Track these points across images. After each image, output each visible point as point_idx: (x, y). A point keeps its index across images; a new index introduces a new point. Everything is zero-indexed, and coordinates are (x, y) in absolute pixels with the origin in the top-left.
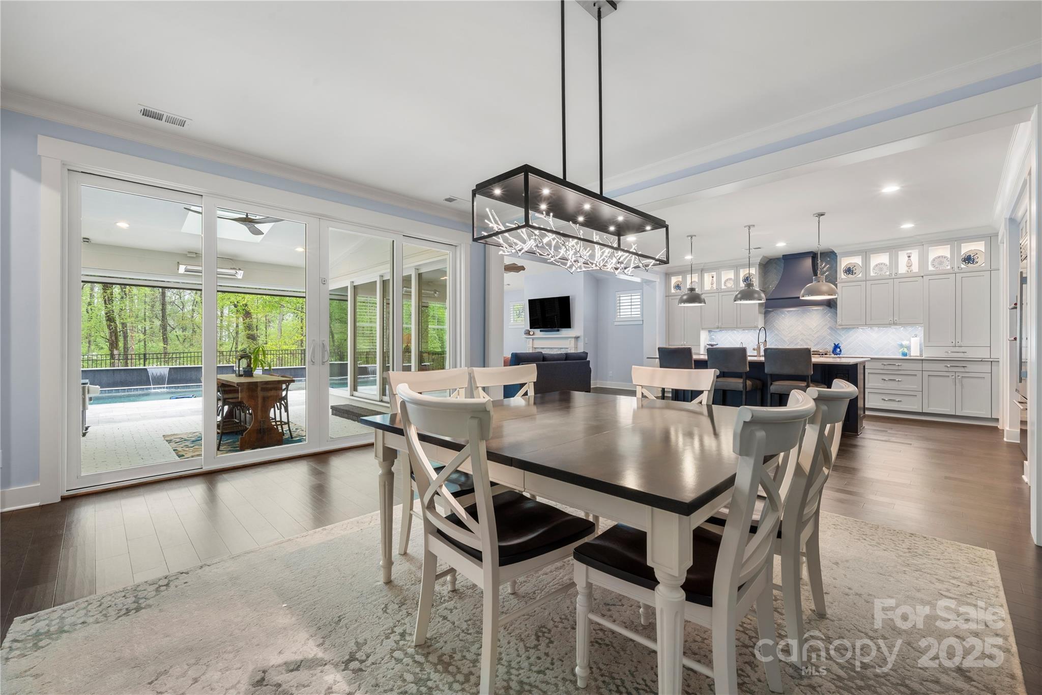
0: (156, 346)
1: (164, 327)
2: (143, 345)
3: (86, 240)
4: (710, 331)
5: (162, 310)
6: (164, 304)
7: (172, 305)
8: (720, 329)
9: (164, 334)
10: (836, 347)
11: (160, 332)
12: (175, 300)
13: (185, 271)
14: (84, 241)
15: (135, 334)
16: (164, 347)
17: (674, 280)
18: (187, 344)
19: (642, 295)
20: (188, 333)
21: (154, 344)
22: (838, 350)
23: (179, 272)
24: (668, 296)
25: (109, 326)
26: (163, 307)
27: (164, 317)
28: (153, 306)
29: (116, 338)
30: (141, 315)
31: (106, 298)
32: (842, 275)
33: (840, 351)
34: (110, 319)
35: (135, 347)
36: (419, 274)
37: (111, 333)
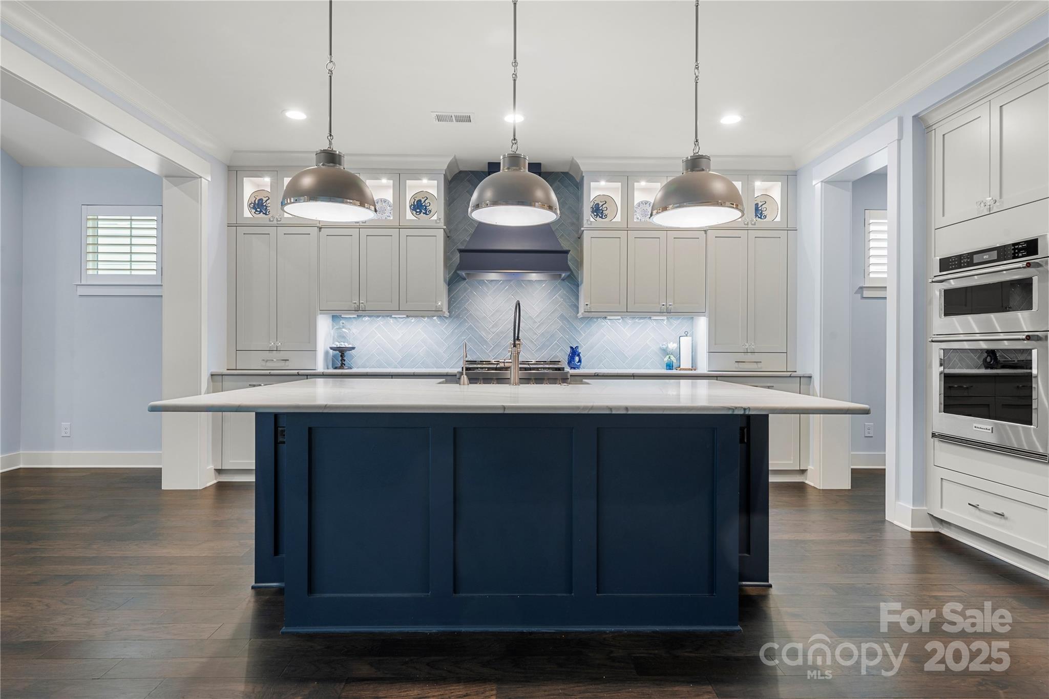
4: (334, 318)
8: (360, 311)
10: (574, 352)
17: (250, 187)
19: (161, 221)
22: (577, 359)
24: (234, 224)
32: (588, 217)
33: (580, 361)
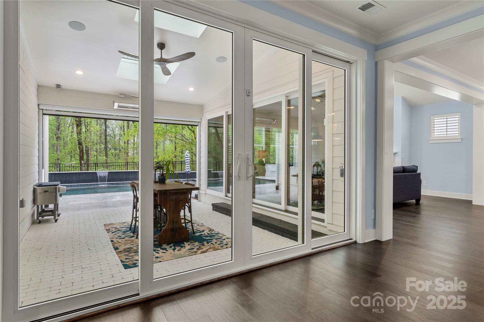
0: (103, 159)
1: (106, 148)
2: (96, 158)
3: (58, 86)
5: (105, 139)
6: (106, 136)
7: (110, 137)
9: (106, 152)
11: (104, 151)
12: (111, 134)
13: (118, 107)
14: (57, 87)
15: (92, 152)
16: (106, 159)
18: (117, 158)
20: (117, 152)
21: (101, 157)
23: (114, 108)
25: (79, 147)
26: (105, 137)
27: (106, 143)
28: (100, 137)
29: (83, 154)
30: (95, 141)
31: (78, 132)
34: (80, 144)
35: (92, 159)
36: (288, 100)
37: (80, 151)
